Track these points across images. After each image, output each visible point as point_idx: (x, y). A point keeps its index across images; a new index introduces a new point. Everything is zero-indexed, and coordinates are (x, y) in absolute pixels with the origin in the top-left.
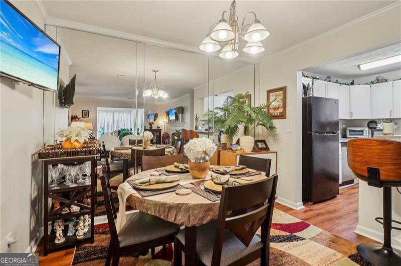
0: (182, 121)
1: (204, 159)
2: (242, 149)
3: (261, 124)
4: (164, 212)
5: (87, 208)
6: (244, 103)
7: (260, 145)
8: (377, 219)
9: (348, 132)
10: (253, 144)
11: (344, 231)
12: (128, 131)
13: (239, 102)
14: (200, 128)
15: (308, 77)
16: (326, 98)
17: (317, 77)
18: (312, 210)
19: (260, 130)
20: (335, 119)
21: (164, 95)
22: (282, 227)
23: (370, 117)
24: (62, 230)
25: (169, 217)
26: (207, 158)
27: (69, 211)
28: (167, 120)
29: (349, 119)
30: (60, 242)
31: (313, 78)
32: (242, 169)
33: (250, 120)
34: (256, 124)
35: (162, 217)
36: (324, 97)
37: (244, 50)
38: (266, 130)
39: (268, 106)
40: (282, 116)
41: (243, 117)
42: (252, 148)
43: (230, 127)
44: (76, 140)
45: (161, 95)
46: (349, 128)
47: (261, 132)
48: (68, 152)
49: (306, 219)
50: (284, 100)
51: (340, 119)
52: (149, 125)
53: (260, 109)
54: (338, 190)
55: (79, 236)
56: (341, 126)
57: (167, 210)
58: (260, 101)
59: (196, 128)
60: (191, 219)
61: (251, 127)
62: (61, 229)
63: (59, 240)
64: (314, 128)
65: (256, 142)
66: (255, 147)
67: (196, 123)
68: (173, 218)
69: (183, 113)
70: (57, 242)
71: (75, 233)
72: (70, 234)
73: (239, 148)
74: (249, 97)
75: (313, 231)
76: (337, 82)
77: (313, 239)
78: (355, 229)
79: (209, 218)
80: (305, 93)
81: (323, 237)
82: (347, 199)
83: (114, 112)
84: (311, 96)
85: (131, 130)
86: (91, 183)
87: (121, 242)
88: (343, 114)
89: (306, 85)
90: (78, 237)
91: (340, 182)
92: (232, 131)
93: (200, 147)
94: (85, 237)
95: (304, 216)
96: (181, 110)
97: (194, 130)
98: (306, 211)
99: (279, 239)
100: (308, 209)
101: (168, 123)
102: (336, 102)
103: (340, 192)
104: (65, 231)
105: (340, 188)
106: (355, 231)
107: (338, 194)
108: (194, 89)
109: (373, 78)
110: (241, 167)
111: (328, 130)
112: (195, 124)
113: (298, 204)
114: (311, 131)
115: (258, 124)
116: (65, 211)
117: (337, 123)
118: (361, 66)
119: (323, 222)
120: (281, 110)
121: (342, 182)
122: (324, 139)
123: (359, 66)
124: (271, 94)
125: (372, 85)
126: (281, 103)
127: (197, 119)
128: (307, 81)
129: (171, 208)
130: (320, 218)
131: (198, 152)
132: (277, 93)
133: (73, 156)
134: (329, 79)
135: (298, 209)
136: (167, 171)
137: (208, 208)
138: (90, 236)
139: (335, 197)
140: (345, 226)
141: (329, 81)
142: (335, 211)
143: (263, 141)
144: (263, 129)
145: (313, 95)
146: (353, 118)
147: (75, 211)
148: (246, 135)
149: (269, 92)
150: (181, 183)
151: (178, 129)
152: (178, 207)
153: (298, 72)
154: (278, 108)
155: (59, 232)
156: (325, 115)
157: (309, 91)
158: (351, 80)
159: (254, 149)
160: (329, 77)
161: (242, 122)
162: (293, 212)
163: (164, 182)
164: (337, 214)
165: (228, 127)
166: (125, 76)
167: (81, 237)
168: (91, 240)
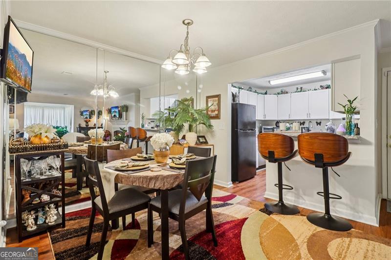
0: (126, 119)
1: (166, 148)
2: (187, 143)
3: (202, 123)
4: (146, 182)
5: (58, 197)
6: (188, 106)
7: (201, 140)
8: (275, 185)
9: (263, 129)
10: (196, 139)
11: (257, 197)
12: (63, 128)
13: (185, 105)
14: (146, 126)
15: (236, 87)
16: (247, 105)
17: (242, 87)
18: (238, 187)
19: (201, 128)
20: (254, 120)
21: (114, 95)
22: (218, 199)
23: (276, 119)
24: (34, 219)
25: (150, 186)
26: (168, 148)
27: (39, 201)
28: (109, 118)
29: (263, 119)
30: (33, 229)
31: (239, 88)
32: (191, 156)
33: (195, 120)
34: (198, 123)
35: (145, 186)
36: (247, 103)
37: (194, 70)
38: (206, 128)
39: (207, 109)
40: (217, 117)
41: (189, 117)
42: (195, 142)
43: (178, 125)
44: (46, 136)
45: (112, 95)
46: (263, 127)
47: (201, 129)
48: (36, 147)
49: (234, 193)
50: (219, 104)
51: (257, 120)
52: (85, 123)
53: (201, 111)
54: (256, 172)
55: (51, 222)
56: (258, 125)
57: (148, 181)
58: (200, 105)
59: (143, 126)
60: (165, 184)
61: (194, 125)
62: (32, 217)
63: (32, 227)
64: (240, 126)
65: (198, 137)
66: (198, 142)
67: (143, 121)
68: (153, 185)
69: (127, 111)
70: (29, 229)
71: (45, 221)
72: (40, 222)
73: (185, 142)
74: (192, 100)
75: (238, 198)
76: (256, 92)
77: (239, 203)
78: (264, 195)
79: (176, 183)
80: (234, 100)
81: (245, 201)
82: (261, 178)
83: (43, 108)
84: (238, 102)
85: (66, 127)
86: (61, 175)
87: (110, 210)
88: (259, 116)
89: (234, 94)
90: (49, 224)
91: (257, 167)
92: (179, 129)
93: (163, 139)
94: (56, 223)
95: (232, 191)
96: (125, 109)
97: (141, 127)
98: (234, 188)
99: (216, 206)
100: (235, 186)
101: (110, 121)
102: (254, 107)
103: (257, 174)
104: (36, 219)
105: (257, 171)
106: (265, 196)
107: (256, 175)
108: (140, 89)
109: (279, 90)
110: (190, 154)
111: (249, 128)
112: (141, 122)
113: (229, 183)
114: (237, 128)
115: (200, 123)
116: (37, 201)
117: (254, 123)
118: (271, 82)
119: (245, 193)
120: (216, 112)
121: (259, 167)
122: (246, 135)
123: (269, 81)
124: (209, 100)
125: (278, 95)
126: (217, 107)
127: (143, 117)
128: (235, 91)
129: (151, 178)
130: (244, 191)
131: (162, 144)
132: (214, 99)
133: (44, 150)
134: (250, 89)
135: (229, 186)
136: (133, 160)
137: (176, 177)
138: (61, 222)
139: (253, 177)
140: (258, 194)
141: (251, 91)
142: (253, 186)
143: (203, 137)
144: (203, 127)
145: (239, 101)
146: (266, 119)
147: (46, 200)
148: (190, 131)
149: (208, 97)
150: (151, 166)
151: (122, 127)
152: (156, 178)
153: (228, 85)
154: (214, 111)
155: (31, 221)
156: (247, 117)
157: (236, 98)
158: (265, 91)
159: (196, 143)
160: (250, 88)
161: (188, 121)
162: (225, 189)
163: (138, 166)
164: (255, 188)
165: (176, 125)
166: (71, 73)
167: (53, 223)
168: (63, 225)
